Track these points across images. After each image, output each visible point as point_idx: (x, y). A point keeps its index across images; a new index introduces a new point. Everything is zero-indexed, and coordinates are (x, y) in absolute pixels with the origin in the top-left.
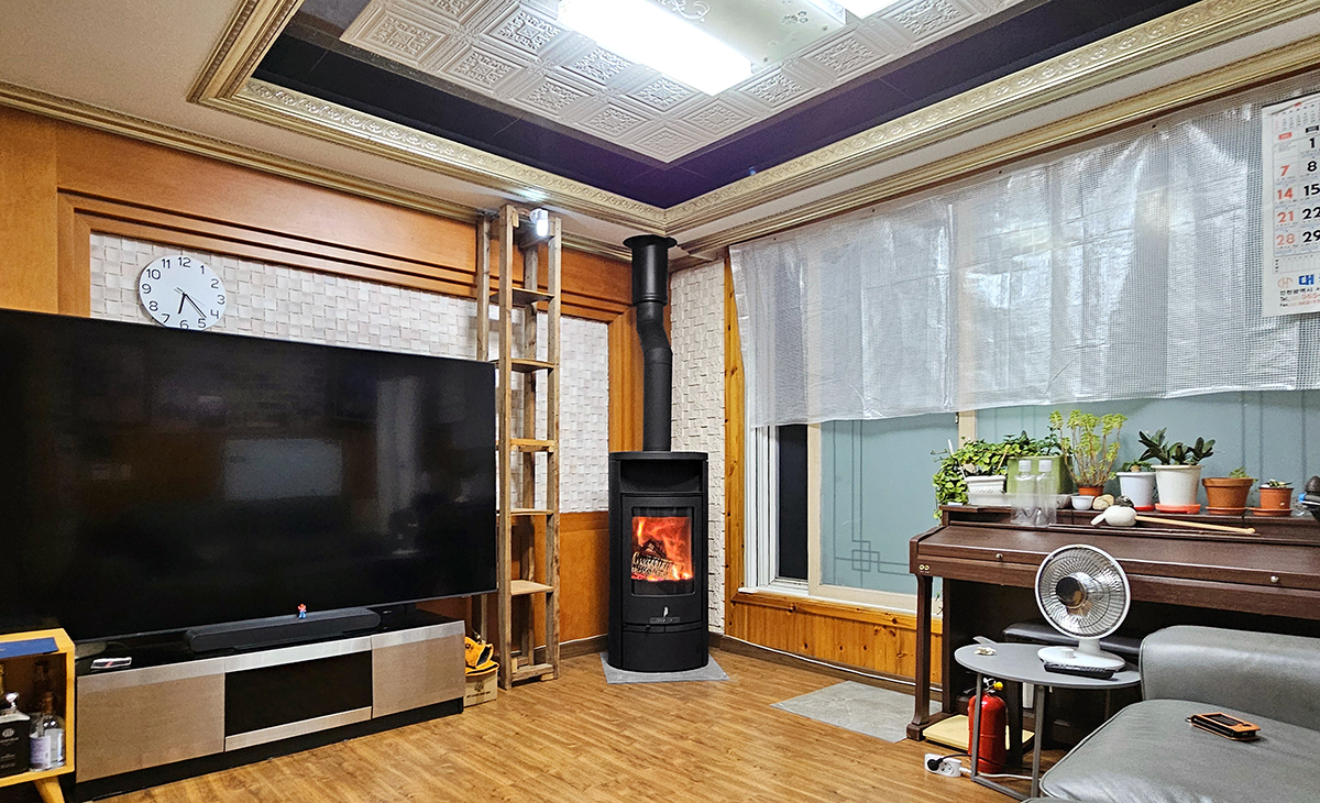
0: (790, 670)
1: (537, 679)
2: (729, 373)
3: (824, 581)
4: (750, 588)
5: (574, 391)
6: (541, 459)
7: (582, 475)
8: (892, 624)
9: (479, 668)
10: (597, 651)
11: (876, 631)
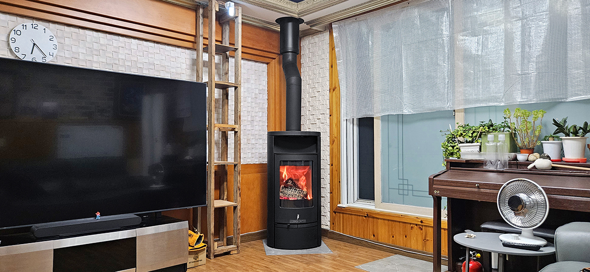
0: (366, 249)
1: (228, 253)
2: (332, 90)
3: (383, 201)
4: (344, 204)
5: (249, 100)
6: (231, 135)
7: (254, 144)
8: (420, 223)
9: (196, 247)
10: (262, 238)
11: (412, 227)
